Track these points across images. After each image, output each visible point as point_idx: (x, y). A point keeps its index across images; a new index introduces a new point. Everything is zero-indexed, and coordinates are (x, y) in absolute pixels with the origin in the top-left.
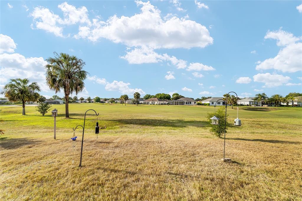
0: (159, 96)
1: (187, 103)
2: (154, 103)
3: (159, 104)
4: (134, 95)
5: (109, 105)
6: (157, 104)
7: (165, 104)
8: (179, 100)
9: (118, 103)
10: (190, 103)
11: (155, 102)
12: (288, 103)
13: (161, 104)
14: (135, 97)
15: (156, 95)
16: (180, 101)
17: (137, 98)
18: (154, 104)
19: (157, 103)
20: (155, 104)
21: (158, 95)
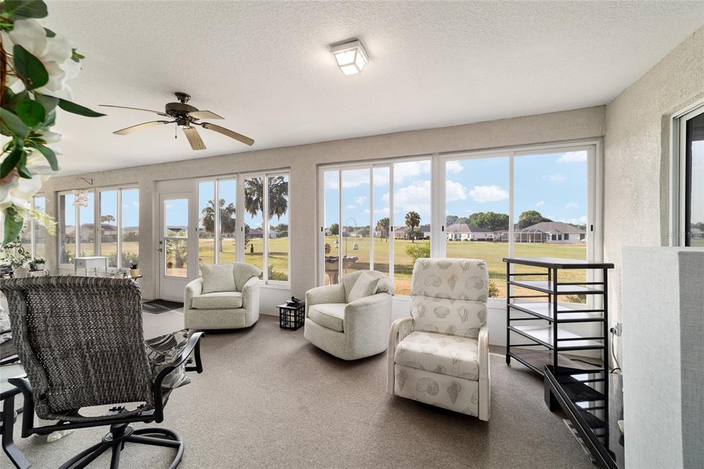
0: (478, 220)
1: (554, 237)
2: (458, 238)
3: (472, 240)
4: (406, 218)
6: (467, 240)
7: (491, 240)
8: (530, 228)
10: (566, 237)
11: (462, 235)
13: (479, 240)
14: (407, 222)
15: (471, 216)
16: (534, 231)
17: (413, 226)
18: (460, 240)
19: (466, 238)
20: (462, 239)
21: (475, 216)
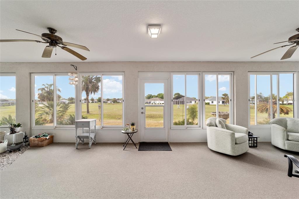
0: (161, 96)
5: (112, 104)
9: (120, 103)
10: (191, 102)
11: (157, 102)
12: (283, 102)
16: (181, 100)
